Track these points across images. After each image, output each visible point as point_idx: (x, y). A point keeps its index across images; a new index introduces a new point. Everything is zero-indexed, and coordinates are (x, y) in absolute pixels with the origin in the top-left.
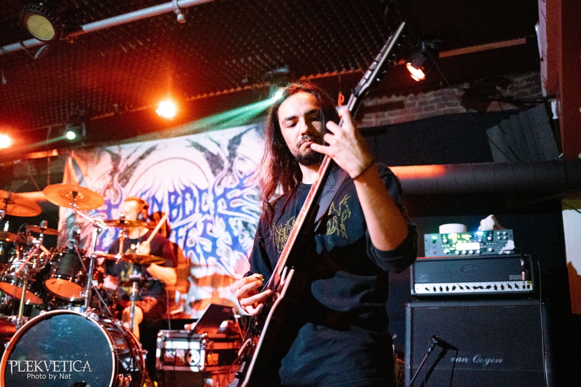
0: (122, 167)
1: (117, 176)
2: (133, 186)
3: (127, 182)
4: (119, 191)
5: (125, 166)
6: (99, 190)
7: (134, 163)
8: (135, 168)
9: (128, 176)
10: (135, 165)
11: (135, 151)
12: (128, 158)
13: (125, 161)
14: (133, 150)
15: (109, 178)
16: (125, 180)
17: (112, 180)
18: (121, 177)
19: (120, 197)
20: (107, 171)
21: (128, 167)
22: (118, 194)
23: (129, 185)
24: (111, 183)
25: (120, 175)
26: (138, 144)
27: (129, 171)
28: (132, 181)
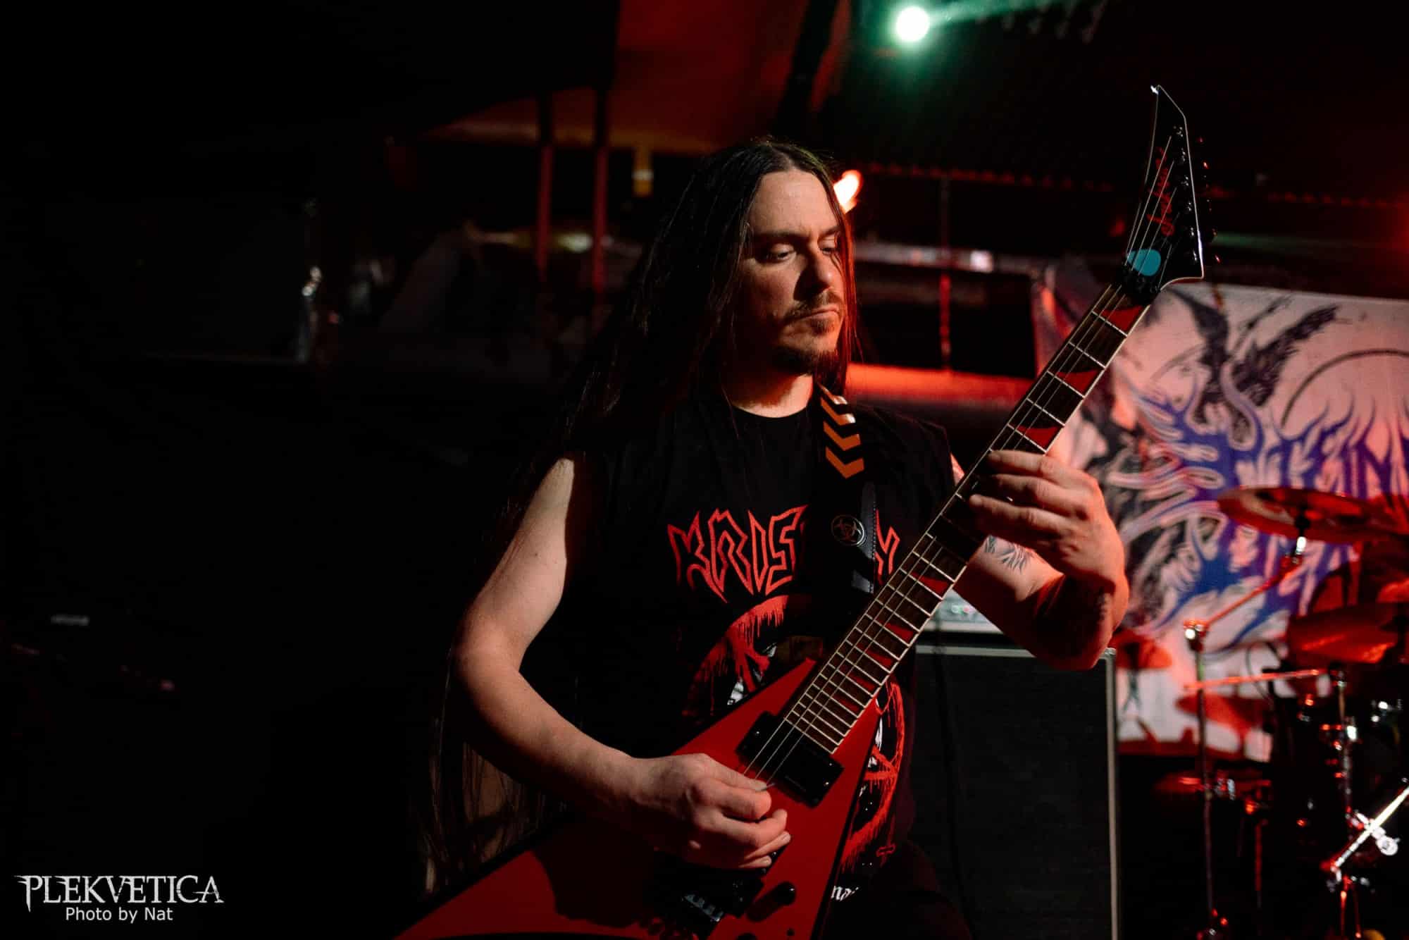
0: (1238, 346)
1: (1227, 369)
2: (1291, 405)
3: (1268, 392)
4: (1246, 413)
5: (1246, 346)
6: (1179, 400)
7: (1273, 345)
8: (1283, 358)
9: (1267, 377)
10: (1279, 350)
11: (1271, 310)
12: (1251, 325)
13: (1244, 335)
14: (1262, 307)
15: (1203, 375)
16: (1258, 388)
17: (1215, 378)
18: (1243, 375)
19: (1253, 429)
20: (1191, 351)
21: (1258, 353)
22: (1247, 424)
23: (1277, 403)
24: (1214, 388)
25: (1237, 370)
26: (1275, 294)
27: (1262, 363)
28: (1282, 393)
